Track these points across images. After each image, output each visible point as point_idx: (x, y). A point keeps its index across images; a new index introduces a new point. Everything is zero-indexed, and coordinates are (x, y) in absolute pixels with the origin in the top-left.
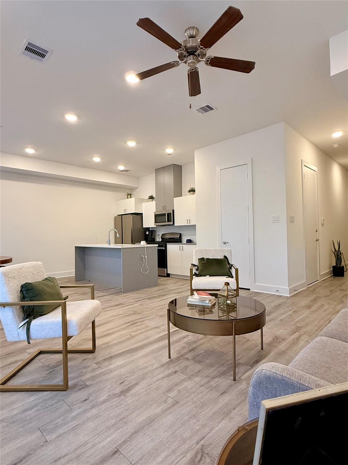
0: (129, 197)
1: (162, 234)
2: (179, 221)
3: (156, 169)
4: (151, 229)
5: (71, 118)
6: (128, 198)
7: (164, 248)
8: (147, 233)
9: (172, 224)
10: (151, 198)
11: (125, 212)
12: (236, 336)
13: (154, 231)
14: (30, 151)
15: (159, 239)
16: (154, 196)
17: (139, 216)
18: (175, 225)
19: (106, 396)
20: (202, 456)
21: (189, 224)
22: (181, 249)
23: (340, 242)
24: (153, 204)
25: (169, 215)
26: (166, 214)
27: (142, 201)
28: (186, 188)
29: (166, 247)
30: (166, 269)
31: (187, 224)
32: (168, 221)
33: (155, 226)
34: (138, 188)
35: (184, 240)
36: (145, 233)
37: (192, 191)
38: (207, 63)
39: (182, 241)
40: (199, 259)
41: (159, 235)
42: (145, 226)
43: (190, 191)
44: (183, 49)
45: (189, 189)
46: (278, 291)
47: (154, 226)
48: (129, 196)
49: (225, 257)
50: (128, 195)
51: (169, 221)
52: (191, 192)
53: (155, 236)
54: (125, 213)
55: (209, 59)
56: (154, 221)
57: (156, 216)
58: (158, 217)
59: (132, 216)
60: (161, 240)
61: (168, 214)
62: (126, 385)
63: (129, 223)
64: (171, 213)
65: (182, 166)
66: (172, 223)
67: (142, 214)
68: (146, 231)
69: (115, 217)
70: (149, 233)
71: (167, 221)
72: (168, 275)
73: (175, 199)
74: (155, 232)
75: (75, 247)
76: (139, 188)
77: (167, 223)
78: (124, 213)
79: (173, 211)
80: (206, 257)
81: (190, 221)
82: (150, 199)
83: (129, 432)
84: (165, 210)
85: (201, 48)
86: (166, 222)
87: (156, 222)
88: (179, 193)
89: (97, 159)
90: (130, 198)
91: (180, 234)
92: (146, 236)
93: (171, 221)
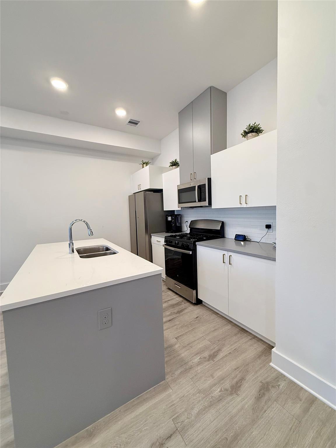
1: (191, 221)
2: (221, 199)
3: (180, 112)
4: (176, 213)
6: (143, 168)
7: (191, 253)
8: (169, 219)
9: (207, 205)
10: (175, 164)
11: (139, 189)
13: (180, 216)
15: (186, 229)
16: (179, 160)
17: (159, 194)
18: (214, 206)
21: (244, 205)
22: (227, 260)
24: (176, 171)
25: (201, 188)
26: (195, 186)
27: (162, 170)
29: (195, 251)
30: (195, 292)
31: (239, 206)
32: (200, 201)
33: (180, 209)
35: (231, 233)
36: (167, 218)
37: (252, 132)
39: (226, 237)
41: (187, 222)
42: (165, 209)
43: (246, 134)
45: (244, 127)
48: (145, 165)
52: (249, 135)
53: (181, 223)
57: (180, 192)
58: (183, 194)
60: (189, 231)
61: (199, 187)
64: (205, 185)
65: (226, 92)
66: (206, 203)
67: (162, 190)
68: (167, 215)
69: (129, 196)
70: (172, 218)
71: (197, 201)
72: (199, 302)
73: (216, 158)
74: (181, 218)
76: (161, 155)
77: (198, 204)
78: (138, 191)
79: (209, 180)
81: (248, 198)
82: (172, 166)
84: (195, 180)
86: (195, 202)
87: (179, 203)
88: (219, 146)
91: (223, 223)
92: (168, 223)
93: (205, 201)
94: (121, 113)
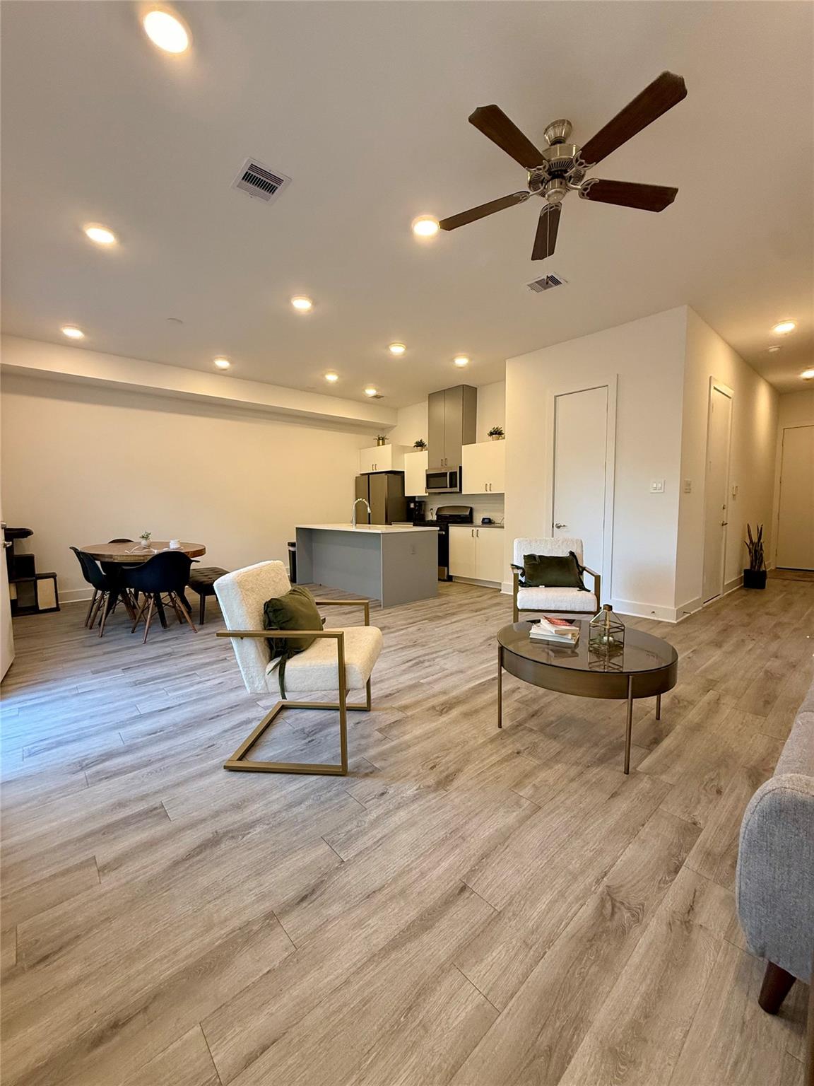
0: (381, 444)
1: (439, 508)
2: (470, 485)
3: (430, 395)
4: (417, 500)
5: (302, 305)
6: (379, 445)
7: (444, 533)
8: (412, 505)
9: (458, 490)
10: (420, 445)
11: (374, 468)
12: (634, 700)
13: (424, 503)
14: (222, 363)
15: (432, 516)
16: (426, 441)
17: (398, 477)
18: (463, 493)
19: (415, 788)
20: (613, 906)
21: (489, 492)
22: (475, 535)
23: (761, 528)
24: (424, 455)
25: (453, 475)
26: (447, 473)
27: (404, 449)
28: (483, 427)
29: (447, 531)
30: (446, 568)
31: (486, 492)
32: (451, 486)
33: (427, 494)
34: (395, 426)
35: (478, 518)
36: (409, 506)
37: (496, 434)
38: (583, 194)
39: (474, 521)
40: (524, 556)
41: (433, 509)
42: (407, 494)
43: (491, 434)
44: (544, 168)
45: (490, 429)
46: (654, 612)
47: (425, 495)
48: (381, 441)
49: (572, 553)
50: (379, 439)
51: (453, 485)
52: (494, 436)
53: (424, 511)
54: (375, 471)
55: (588, 185)
56: (425, 486)
57: (429, 477)
58: (433, 479)
59: (386, 477)
60: (435, 518)
61: (451, 474)
62: (443, 771)
63: (381, 489)
64: (456, 472)
65: (476, 389)
67: (403, 472)
68: (410, 501)
69: (356, 477)
70: (415, 505)
72: (450, 578)
73: (466, 449)
74: (425, 505)
75: (297, 528)
76: (396, 428)
77: (448, 490)
78: (372, 472)
79: (461, 468)
80: (538, 553)
81: (491, 486)
82: (417, 446)
83: (474, 855)
84: (446, 466)
85: (581, 164)
86: (447, 487)
87: (428, 487)
88: (470, 438)
89: (332, 378)
90: (383, 444)
91: (471, 509)
92: (409, 510)
93: (456, 487)
94: (371, 392)
